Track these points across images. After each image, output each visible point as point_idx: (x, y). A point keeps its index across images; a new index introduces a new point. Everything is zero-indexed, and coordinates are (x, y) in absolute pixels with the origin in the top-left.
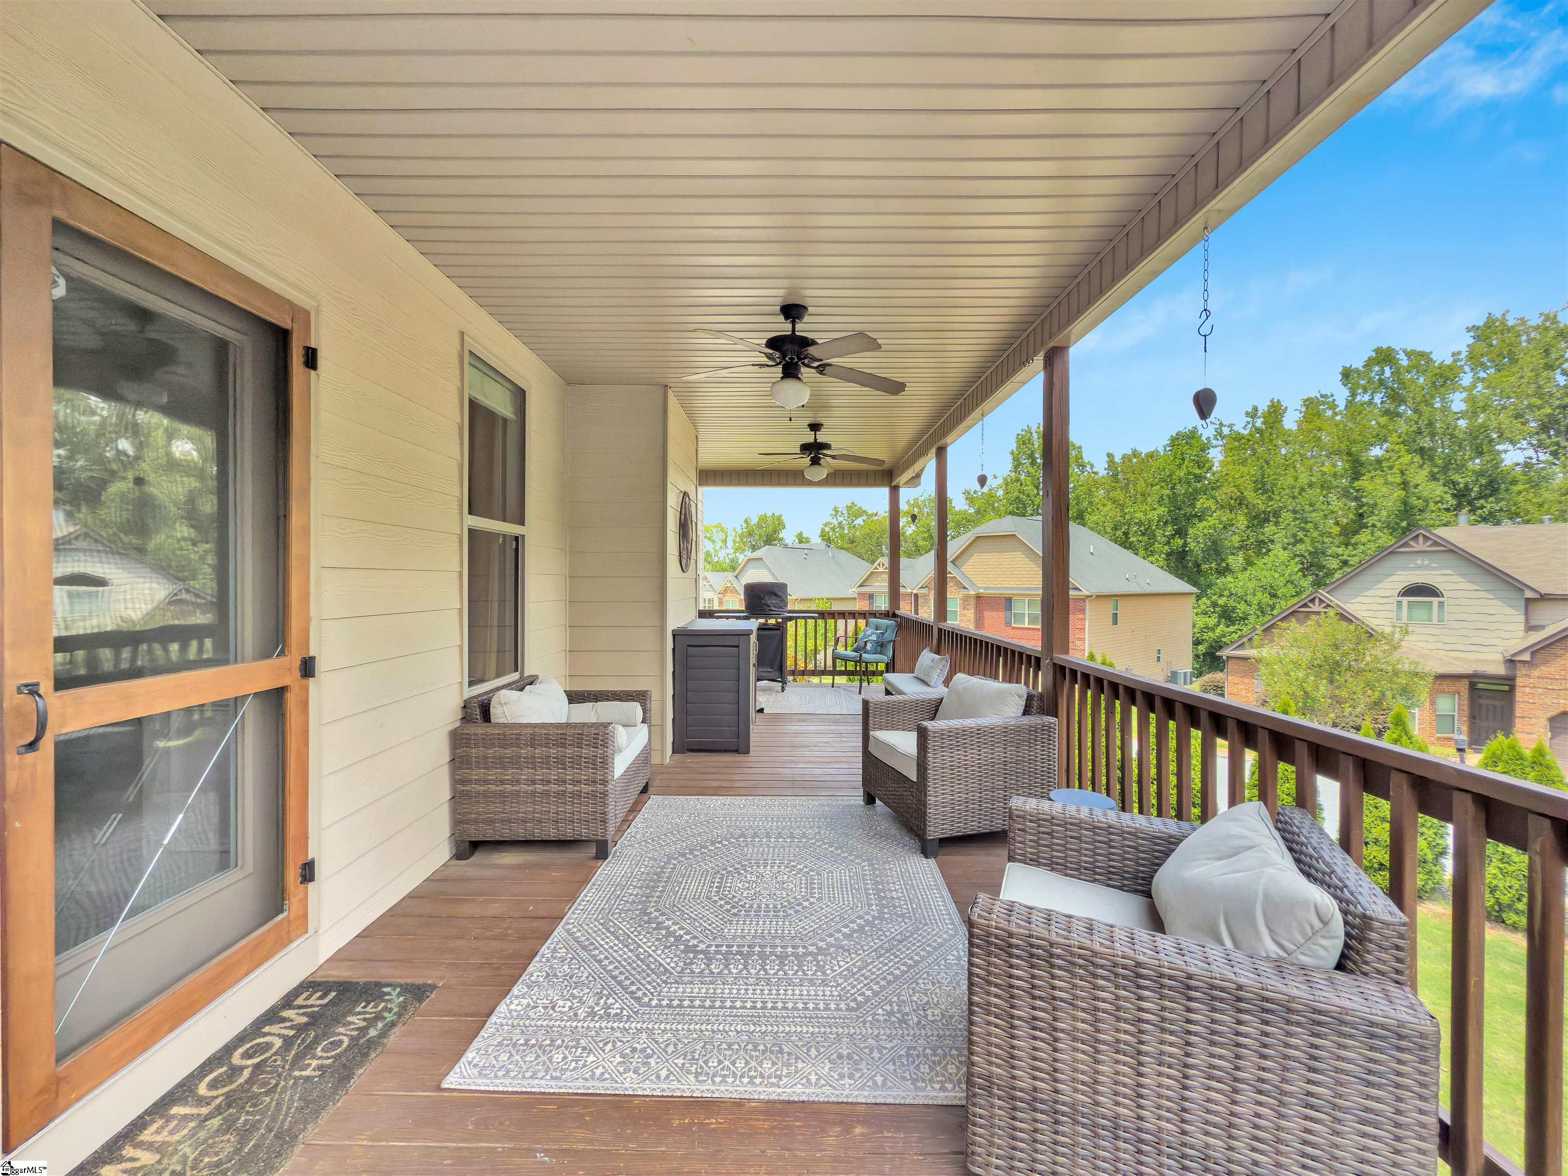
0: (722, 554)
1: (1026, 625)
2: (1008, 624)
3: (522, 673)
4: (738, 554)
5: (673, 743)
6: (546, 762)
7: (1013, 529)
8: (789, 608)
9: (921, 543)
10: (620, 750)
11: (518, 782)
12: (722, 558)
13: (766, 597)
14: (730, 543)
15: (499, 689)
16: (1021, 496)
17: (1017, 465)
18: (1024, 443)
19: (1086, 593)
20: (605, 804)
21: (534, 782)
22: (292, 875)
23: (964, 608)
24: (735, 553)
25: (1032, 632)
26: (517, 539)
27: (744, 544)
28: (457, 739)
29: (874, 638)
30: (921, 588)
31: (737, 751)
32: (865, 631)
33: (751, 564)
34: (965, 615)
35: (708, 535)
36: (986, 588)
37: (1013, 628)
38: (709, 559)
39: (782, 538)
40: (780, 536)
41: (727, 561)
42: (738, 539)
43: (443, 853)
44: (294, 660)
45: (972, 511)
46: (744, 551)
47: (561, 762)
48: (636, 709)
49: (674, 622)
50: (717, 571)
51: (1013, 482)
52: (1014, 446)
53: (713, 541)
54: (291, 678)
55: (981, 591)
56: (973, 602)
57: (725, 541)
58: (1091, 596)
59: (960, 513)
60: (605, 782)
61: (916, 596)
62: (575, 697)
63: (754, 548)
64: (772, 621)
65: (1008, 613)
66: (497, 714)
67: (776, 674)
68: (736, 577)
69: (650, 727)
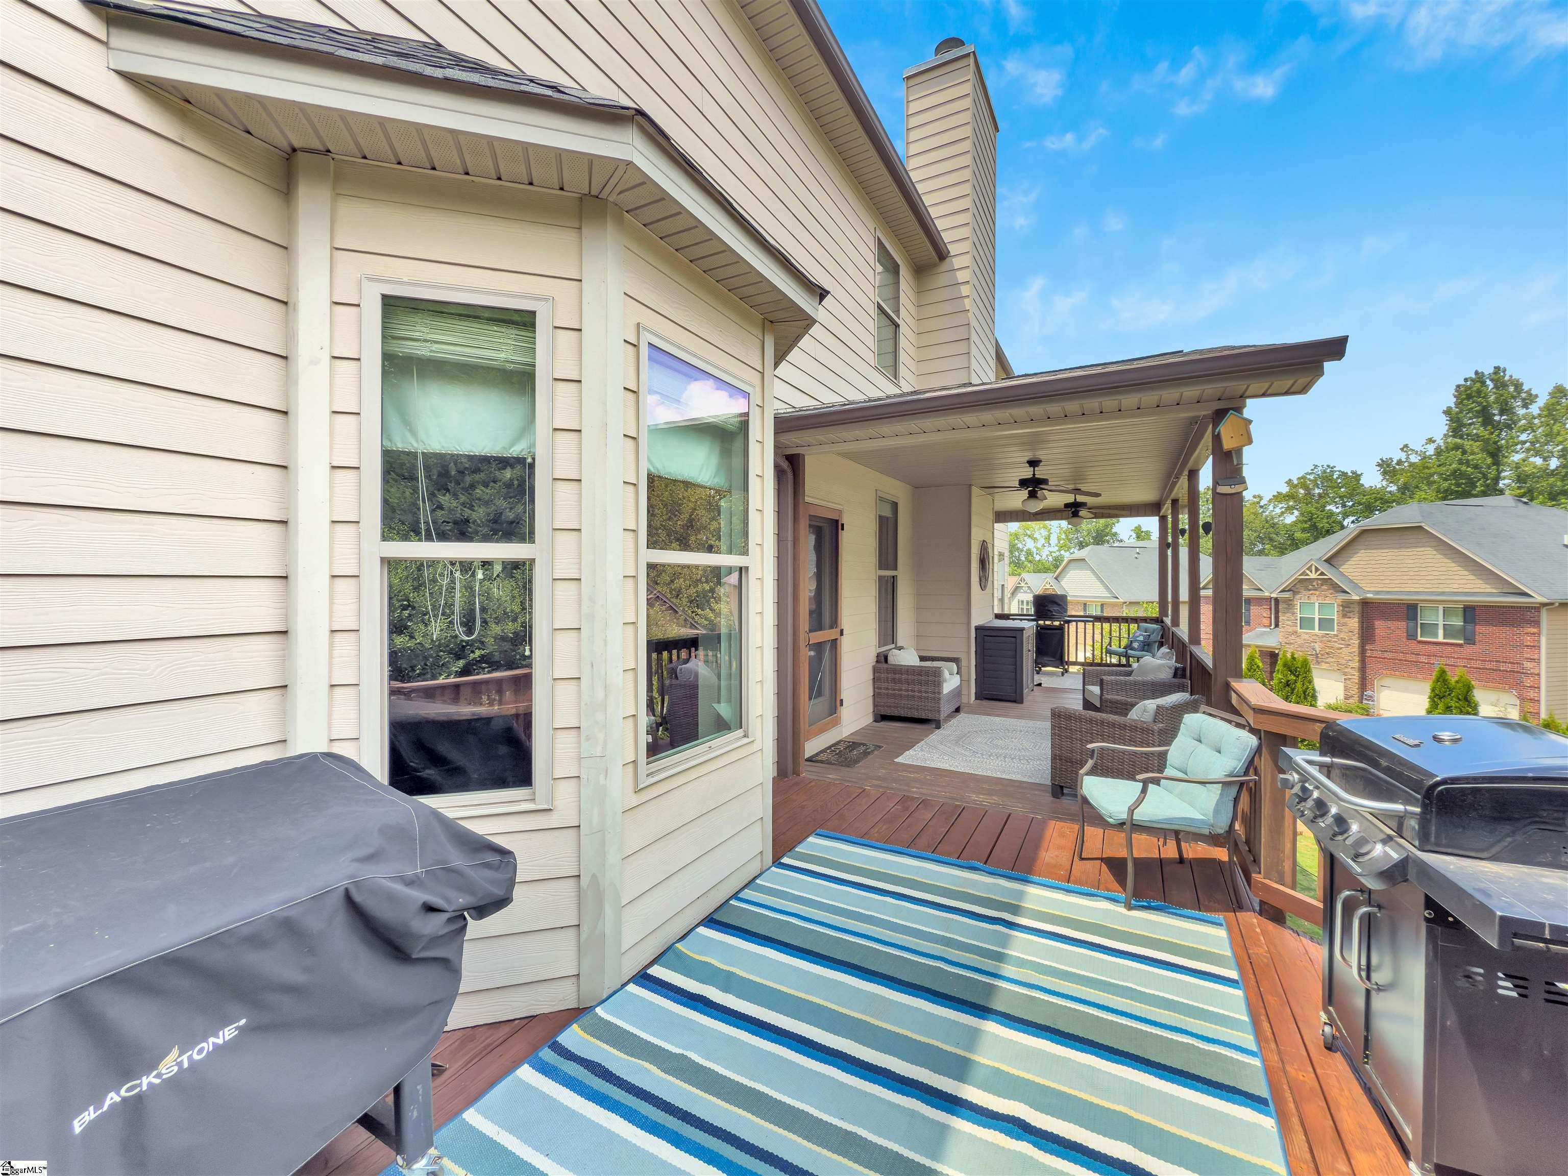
0: (1045, 552)
1: (1441, 638)
2: (1412, 636)
3: (896, 645)
4: (1062, 552)
5: (976, 693)
6: (913, 682)
7: (1419, 519)
8: (1069, 613)
9: (1298, 535)
10: (946, 681)
11: (901, 690)
12: (1044, 557)
13: (1050, 605)
14: (1054, 540)
15: (891, 649)
16: (1464, 468)
17: (1457, 426)
18: (1469, 397)
19: (1540, 599)
20: (939, 703)
21: (908, 691)
22: (838, 702)
23: (1344, 616)
24: (1059, 551)
25: (1450, 649)
26: (893, 577)
27: (1070, 540)
28: (875, 670)
29: (1141, 638)
30: (1283, 591)
31: (1015, 702)
32: (1135, 633)
33: (1072, 565)
34: (1345, 625)
35: (1029, 533)
36: (1378, 593)
37: (1420, 642)
38: (1030, 558)
39: (1115, 534)
40: (1114, 531)
41: (1050, 559)
42: (1063, 536)
43: (870, 719)
44: (838, 630)
45: (1393, 488)
46: (1069, 548)
47: (920, 683)
48: (954, 666)
49: (977, 620)
50: (1039, 571)
51: (1448, 450)
52: (1451, 402)
53: (1035, 540)
54: (838, 636)
55: (1370, 595)
56: (1357, 609)
57: (1048, 538)
58: (1552, 604)
59: (1373, 491)
60: (939, 693)
61: (1277, 600)
62: (922, 659)
63: (1081, 546)
64: (1057, 623)
65: (1412, 624)
66: (891, 660)
67: (1058, 662)
68: (1056, 578)
69: (961, 677)
